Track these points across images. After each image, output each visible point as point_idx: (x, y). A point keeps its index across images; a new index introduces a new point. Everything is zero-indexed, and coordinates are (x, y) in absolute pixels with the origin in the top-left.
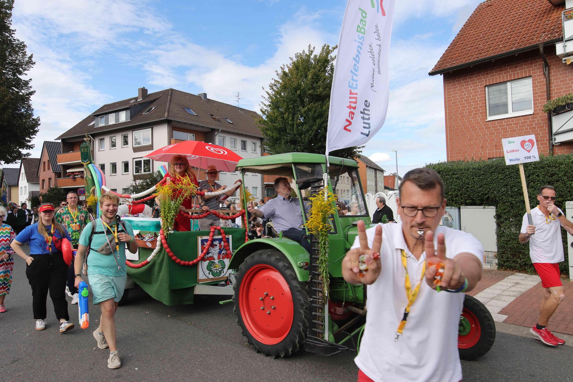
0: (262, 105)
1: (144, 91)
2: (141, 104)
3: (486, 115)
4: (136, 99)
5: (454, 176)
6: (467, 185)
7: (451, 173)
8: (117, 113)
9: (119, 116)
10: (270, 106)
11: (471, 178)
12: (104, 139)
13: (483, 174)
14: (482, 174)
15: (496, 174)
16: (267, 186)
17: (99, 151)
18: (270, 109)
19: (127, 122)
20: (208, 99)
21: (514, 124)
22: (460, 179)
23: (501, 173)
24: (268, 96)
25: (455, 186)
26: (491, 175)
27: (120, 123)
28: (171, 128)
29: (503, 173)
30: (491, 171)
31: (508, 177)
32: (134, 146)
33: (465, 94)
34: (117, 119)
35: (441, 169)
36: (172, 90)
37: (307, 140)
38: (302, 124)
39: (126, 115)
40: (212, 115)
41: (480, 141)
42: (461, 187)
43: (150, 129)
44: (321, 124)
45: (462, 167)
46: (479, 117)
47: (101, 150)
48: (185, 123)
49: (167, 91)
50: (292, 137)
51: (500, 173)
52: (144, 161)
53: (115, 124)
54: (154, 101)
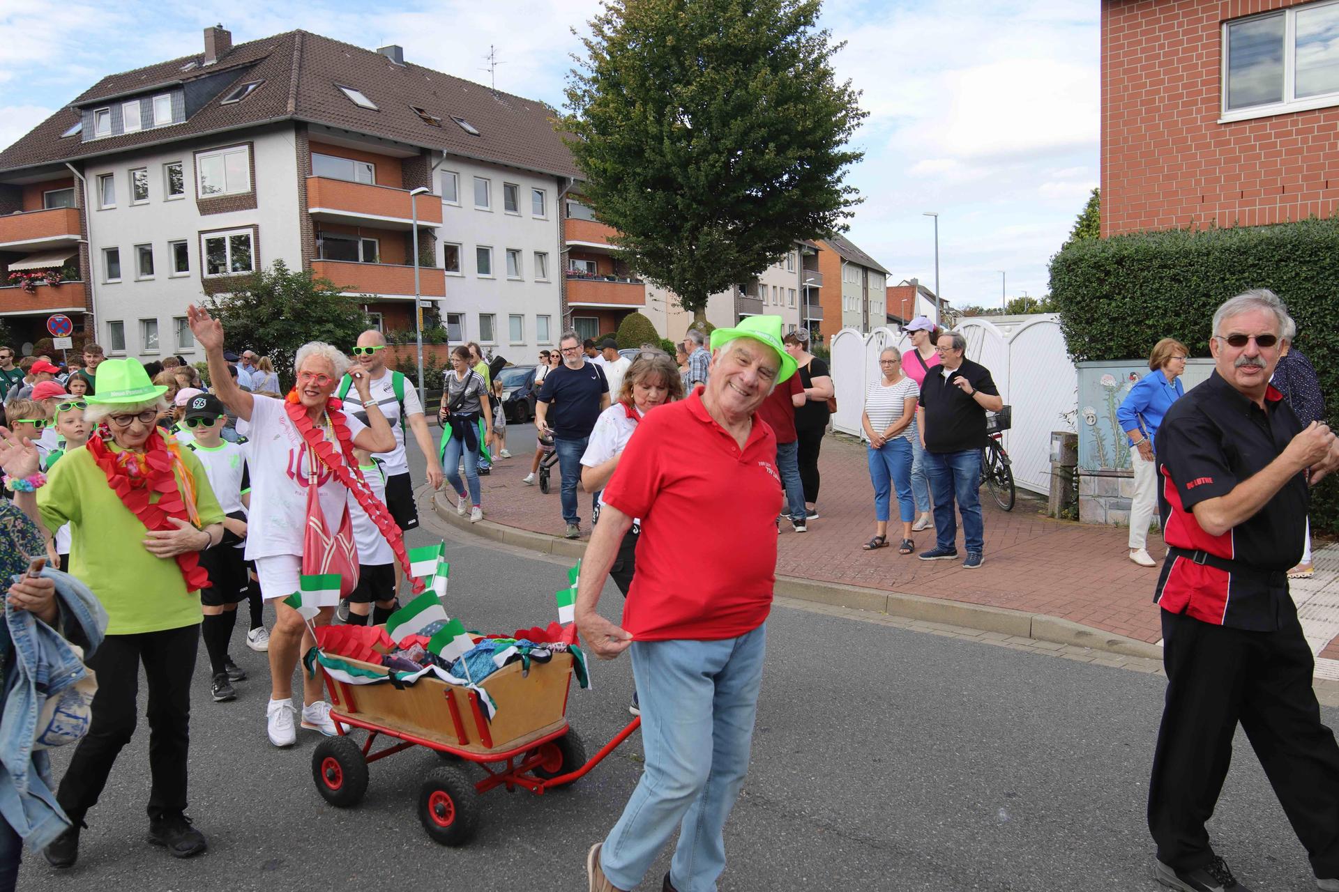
0: (572, 78)
1: (219, 37)
2: (213, 74)
3: (1220, 106)
4: (199, 59)
5: (1167, 272)
6: (1203, 298)
7: (1156, 263)
8: (146, 100)
9: (152, 110)
10: (595, 80)
11: (1217, 278)
12: (111, 175)
13: (1254, 265)
14: (1251, 266)
15: (1292, 265)
16: (577, 311)
17: (100, 210)
18: (598, 90)
19: (176, 126)
20: (407, 64)
21: (1298, 132)
22: (1181, 282)
23: (1309, 261)
24: (590, 53)
25: (1166, 300)
26: (1278, 267)
27: (158, 130)
28: (307, 145)
29: (1315, 263)
30: (1277, 258)
31: (1327, 273)
32: (201, 196)
33: (1162, 47)
34: (147, 117)
35: (1125, 253)
36: (304, 35)
37: (703, 178)
38: (688, 135)
39: (172, 106)
40: (421, 111)
41: (1198, 182)
42: (1183, 304)
43: (246, 147)
44: (746, 133)
45: (1191, 245)
46: (1199, 111)
47: (105, 207)
48: (347, 131)
49: (290, 37)
50: (659, 170)
51: (1305, 263)
52: (233, 239)
53: (143, 133)
54: (253, 65)
